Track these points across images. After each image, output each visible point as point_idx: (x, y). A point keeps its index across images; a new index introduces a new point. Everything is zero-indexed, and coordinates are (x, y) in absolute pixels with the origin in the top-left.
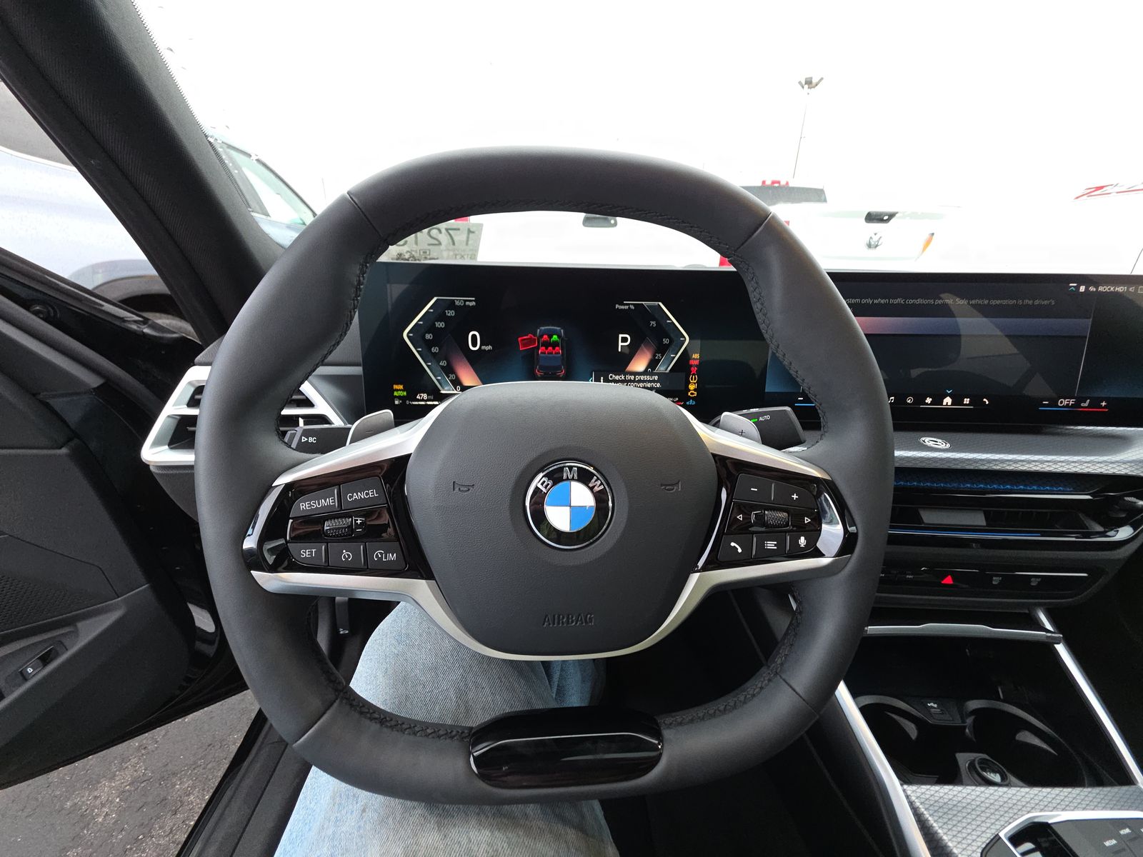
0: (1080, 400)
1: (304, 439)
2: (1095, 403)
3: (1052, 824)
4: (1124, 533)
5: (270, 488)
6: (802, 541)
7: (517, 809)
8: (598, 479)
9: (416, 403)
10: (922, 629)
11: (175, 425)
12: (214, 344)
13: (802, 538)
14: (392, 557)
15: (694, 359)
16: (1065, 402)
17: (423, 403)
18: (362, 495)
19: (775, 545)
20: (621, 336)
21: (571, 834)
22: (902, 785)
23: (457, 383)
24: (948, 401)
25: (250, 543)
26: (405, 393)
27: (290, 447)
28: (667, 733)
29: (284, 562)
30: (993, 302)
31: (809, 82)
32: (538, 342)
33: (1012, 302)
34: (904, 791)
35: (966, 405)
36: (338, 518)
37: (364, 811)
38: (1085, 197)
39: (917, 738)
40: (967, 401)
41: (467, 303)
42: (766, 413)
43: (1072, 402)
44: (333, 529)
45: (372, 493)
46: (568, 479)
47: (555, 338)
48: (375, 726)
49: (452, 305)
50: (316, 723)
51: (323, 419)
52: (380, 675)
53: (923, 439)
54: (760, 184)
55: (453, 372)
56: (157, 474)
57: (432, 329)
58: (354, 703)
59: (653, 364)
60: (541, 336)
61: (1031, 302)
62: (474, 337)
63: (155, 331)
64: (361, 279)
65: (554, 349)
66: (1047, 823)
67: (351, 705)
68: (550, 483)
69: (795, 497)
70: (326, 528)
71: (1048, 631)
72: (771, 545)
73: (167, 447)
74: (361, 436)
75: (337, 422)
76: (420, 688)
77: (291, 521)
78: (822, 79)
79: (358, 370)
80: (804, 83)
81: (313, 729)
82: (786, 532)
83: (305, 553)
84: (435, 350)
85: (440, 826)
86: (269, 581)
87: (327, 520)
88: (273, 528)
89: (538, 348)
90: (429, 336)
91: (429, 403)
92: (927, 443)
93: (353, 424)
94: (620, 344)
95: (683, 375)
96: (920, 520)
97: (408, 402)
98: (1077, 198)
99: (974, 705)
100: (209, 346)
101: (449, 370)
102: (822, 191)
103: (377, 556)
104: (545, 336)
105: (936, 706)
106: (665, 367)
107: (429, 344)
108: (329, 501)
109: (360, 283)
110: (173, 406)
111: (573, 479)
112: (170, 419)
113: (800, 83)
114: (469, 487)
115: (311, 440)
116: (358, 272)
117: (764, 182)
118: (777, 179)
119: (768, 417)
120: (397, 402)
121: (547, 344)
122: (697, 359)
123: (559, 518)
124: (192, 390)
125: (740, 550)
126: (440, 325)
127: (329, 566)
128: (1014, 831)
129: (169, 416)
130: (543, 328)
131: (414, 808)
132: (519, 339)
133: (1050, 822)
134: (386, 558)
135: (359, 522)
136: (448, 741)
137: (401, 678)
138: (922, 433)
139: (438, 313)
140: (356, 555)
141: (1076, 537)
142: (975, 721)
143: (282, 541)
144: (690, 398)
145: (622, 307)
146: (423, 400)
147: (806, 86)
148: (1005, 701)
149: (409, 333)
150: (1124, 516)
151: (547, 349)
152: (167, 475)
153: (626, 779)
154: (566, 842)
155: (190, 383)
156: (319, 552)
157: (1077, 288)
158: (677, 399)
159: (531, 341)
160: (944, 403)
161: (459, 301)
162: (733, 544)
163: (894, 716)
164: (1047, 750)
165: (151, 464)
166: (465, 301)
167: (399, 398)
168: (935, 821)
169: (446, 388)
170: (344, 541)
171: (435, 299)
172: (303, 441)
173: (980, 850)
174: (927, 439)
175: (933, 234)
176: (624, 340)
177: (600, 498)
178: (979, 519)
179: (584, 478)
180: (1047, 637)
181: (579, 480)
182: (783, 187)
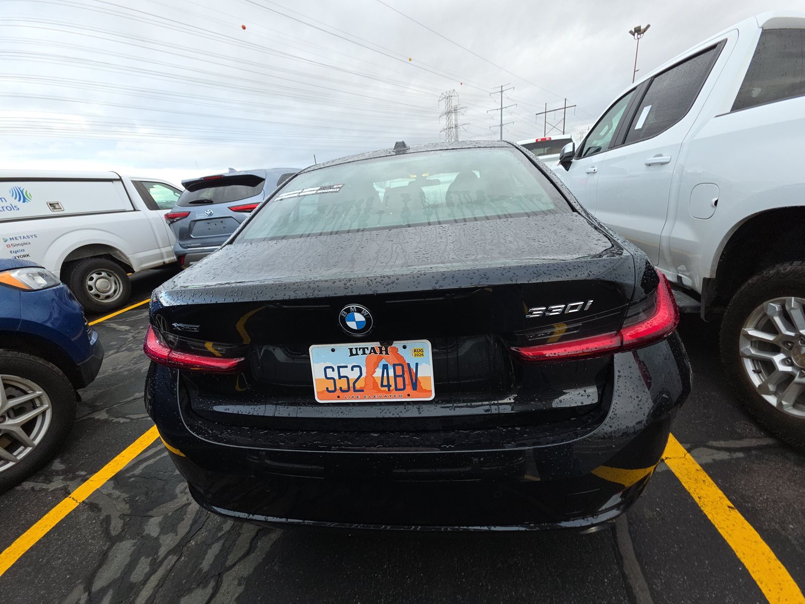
31: (638, 30)
78: (648, 26)
113: (630, 32)
117: (537, 140)
182: (548, 141)
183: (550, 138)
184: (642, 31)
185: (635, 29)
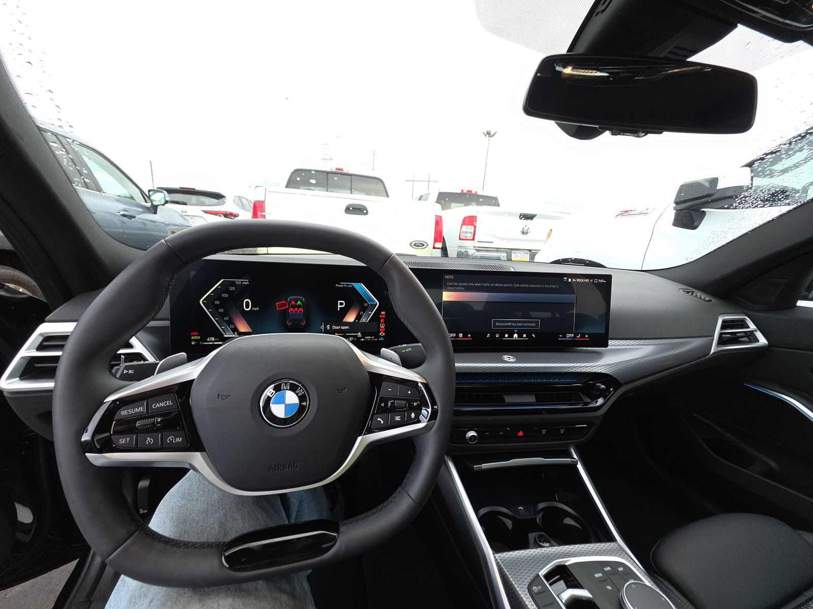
0: (576, 335)
1: (125, 371)
2: (583, 336)
3: (568, 565)
4: (600, 401)
5: (102, 403)
6: (413, 415)
7: (250, 585)
8: (301, 388)
9: (207, 343)
10: (510, 463)
11: (26, 363)
12: (60, 308)
13: (413, 414)
14: (179, 440)
15: (382, 314)
16: (570, 335)
17: (212, 343)
18: (162, 404)
19: (400, 418)
20: (339, 302)
21: (284, 598)
22: (494, 554)
23: (235, 330)
24: (516, 335)
25: (86, 437)
26: (199, 337)
27: (115, 376)
28: (342, 529)
29: (107, 446)
30: (531, 286)
31: (489, 133)
32: (289, 306)
33: (539, 286)
34: (495, 557)
35: (525, 338)
36: (145, 419)
37: (151, 601)
38: (620, 216)
39: (512, 529)
40: (525, 336)
41: (243, 283)
42: (409, 347)
43: (572, 335)
44: (142, 425)
45: (169, 403)
46: (284, 389)
47: (299, 303)
48: (161, 545)
49: (233, 284)
50: (122, 545)
51: (139, 356)
52: (168, 521)
53: (504, 356)
54: (460, 192)
55: (233, 324)
56: (7, 397)
57: (220, 298)
58: (148, 533)
59: (359, 317)
60: (290, 302)
61: (548, 286)
62: (247, 302)
63: (9, 294)
64: (170, 283)
65: (298, 309)
66: (565, 565)
67: (146, 534)
68: (274, 392)
69: (409, 392)
70: (137, 425)
71: (575, 459)
72: (398, 418)
73: (18, 379)
74: (165, 369)
75: (151, 359)
76: (194, 525)
77: (114, 422)
78: (496, 133)
79: (167, 323)
80: (486, 134)
81: (120, 548)
82: (404, 411)
83: (123, 441)
84: (221, 310)
85: (200, 601)
86: (96, 459)
87: (139, 420)
88: (103, 426)
89: (289, 309)
90: (217, 302)
91: (215, 343)
92: (505, 359)
93: (161, 360)
94: (339, 306)
95: (376, 323)
96: (504, 401)
97: (201, 343)
98: (617, 216)
99: (541, 506)
100: (56, 309)
101: (230, 322)
102: (496, 199)
103: (169, 440)
104: (293, 302)
105: (522, 508)
106: (366, 319)
107: (217, 307)
108: (141, 409)
109: (169, 286)
110: (26, 350)
111: (287, 389)
112: (24, 360)
113: (484, 133)
114: (227, 397)
115: (130, 372)
116: (168, 280)
117: (462, 191)
118: (470, 189)
119: (410, 349)
120: (193, 343)
121: (294, 307)
122: (384, 315)
123: (278, 410)
124: (41, 339)
125: (382, 422)
126: (226, 295)
127: (137, 447)
128: (548, 570)
129: (22, 358)
130: (292, 297)
131: (185, 593)
132: (277, 304)
133: (566, 564)
134: (175, 440)
135: (159, 420)
136: (209, 549)
137: (182, 520)
138: (503, 353)
139: (224, 288)
140: (156, 440)
141: (582, 405)
142: (543, 515)
143: (108, 434)
144: (380, 337)
145: (340, 286)
146: (211, 341)
147: (487, 136)
148: (559, 501)
149: (203, 300)
150: (598, 393)
151: (294, 309)
152: (16, 398)
153: (315, 557)
154: (280, 601)
155: (41, 334)
156: (131, 440)
157: (568, 280)
158: (373, 337)
159: (284, 305)
160: (514, 337)
161: (238, 281)
162: (379, 419)
163: (501, 518)
164: (576, 526)
165: (5, 391)
166: (242, 282)
167: (195, 340)
168: (507, 571)
169: (227, 334)
170: (149, 432)
171: (222, 280)
172: (124, 373)
173: (528, 584)
174: (505, 357)
175: (551, 230)
176: (341, 304)
177: (302, 398)
178: (532, 399)
179: (293, 388)
180: (571, 461)
181: (290, 390)
182: (473, 195)
183: (476, 192)
184: (491, 135)
185: (487, 131)
